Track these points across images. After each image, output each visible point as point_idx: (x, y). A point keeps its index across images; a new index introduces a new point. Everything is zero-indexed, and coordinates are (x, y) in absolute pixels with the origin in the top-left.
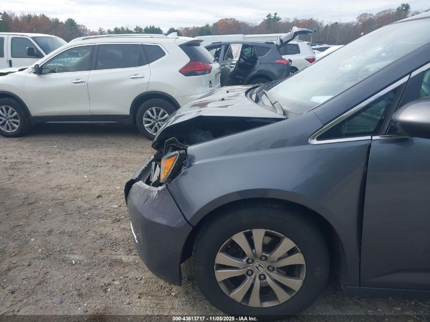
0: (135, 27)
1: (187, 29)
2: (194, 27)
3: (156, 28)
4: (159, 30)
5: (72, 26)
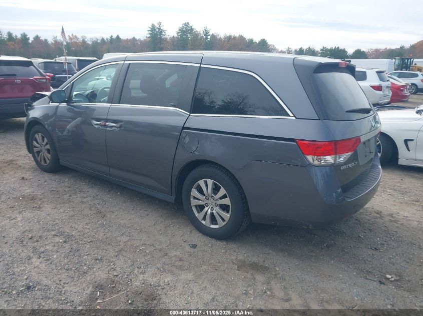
0: (322, 48)
1: (377, 51)
2: (386, 49)
3: (341, 50)
4: (344, 51)
5: (264, 45)
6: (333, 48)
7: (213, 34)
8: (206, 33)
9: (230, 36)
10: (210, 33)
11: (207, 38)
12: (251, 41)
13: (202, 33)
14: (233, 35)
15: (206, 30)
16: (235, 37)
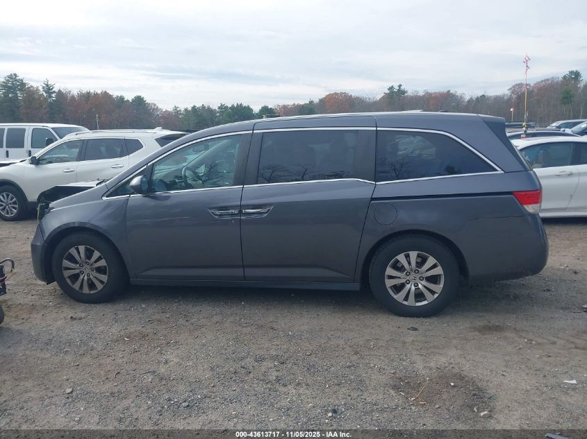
0: (219, 105)
1: (285, 107)
2: (294, 104)
3: (245, 107)
4: (248, 109)
5: (140, 104)
6: (235, 106)
7: (60, 91)
8: (48, 89)
9: (89, 93)
10: (56, 89)
11: (50, 97)
12: (121, 99)
13: (41, 89)
14: (92, 91)
15: (47, 85)
16: (96, 95)
